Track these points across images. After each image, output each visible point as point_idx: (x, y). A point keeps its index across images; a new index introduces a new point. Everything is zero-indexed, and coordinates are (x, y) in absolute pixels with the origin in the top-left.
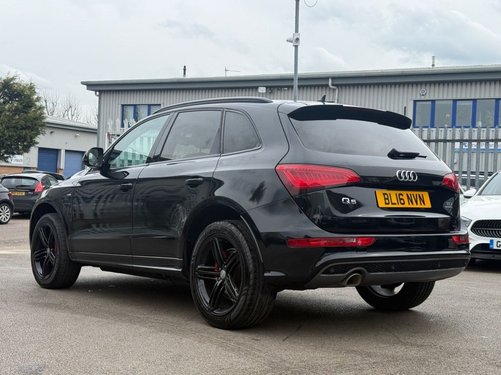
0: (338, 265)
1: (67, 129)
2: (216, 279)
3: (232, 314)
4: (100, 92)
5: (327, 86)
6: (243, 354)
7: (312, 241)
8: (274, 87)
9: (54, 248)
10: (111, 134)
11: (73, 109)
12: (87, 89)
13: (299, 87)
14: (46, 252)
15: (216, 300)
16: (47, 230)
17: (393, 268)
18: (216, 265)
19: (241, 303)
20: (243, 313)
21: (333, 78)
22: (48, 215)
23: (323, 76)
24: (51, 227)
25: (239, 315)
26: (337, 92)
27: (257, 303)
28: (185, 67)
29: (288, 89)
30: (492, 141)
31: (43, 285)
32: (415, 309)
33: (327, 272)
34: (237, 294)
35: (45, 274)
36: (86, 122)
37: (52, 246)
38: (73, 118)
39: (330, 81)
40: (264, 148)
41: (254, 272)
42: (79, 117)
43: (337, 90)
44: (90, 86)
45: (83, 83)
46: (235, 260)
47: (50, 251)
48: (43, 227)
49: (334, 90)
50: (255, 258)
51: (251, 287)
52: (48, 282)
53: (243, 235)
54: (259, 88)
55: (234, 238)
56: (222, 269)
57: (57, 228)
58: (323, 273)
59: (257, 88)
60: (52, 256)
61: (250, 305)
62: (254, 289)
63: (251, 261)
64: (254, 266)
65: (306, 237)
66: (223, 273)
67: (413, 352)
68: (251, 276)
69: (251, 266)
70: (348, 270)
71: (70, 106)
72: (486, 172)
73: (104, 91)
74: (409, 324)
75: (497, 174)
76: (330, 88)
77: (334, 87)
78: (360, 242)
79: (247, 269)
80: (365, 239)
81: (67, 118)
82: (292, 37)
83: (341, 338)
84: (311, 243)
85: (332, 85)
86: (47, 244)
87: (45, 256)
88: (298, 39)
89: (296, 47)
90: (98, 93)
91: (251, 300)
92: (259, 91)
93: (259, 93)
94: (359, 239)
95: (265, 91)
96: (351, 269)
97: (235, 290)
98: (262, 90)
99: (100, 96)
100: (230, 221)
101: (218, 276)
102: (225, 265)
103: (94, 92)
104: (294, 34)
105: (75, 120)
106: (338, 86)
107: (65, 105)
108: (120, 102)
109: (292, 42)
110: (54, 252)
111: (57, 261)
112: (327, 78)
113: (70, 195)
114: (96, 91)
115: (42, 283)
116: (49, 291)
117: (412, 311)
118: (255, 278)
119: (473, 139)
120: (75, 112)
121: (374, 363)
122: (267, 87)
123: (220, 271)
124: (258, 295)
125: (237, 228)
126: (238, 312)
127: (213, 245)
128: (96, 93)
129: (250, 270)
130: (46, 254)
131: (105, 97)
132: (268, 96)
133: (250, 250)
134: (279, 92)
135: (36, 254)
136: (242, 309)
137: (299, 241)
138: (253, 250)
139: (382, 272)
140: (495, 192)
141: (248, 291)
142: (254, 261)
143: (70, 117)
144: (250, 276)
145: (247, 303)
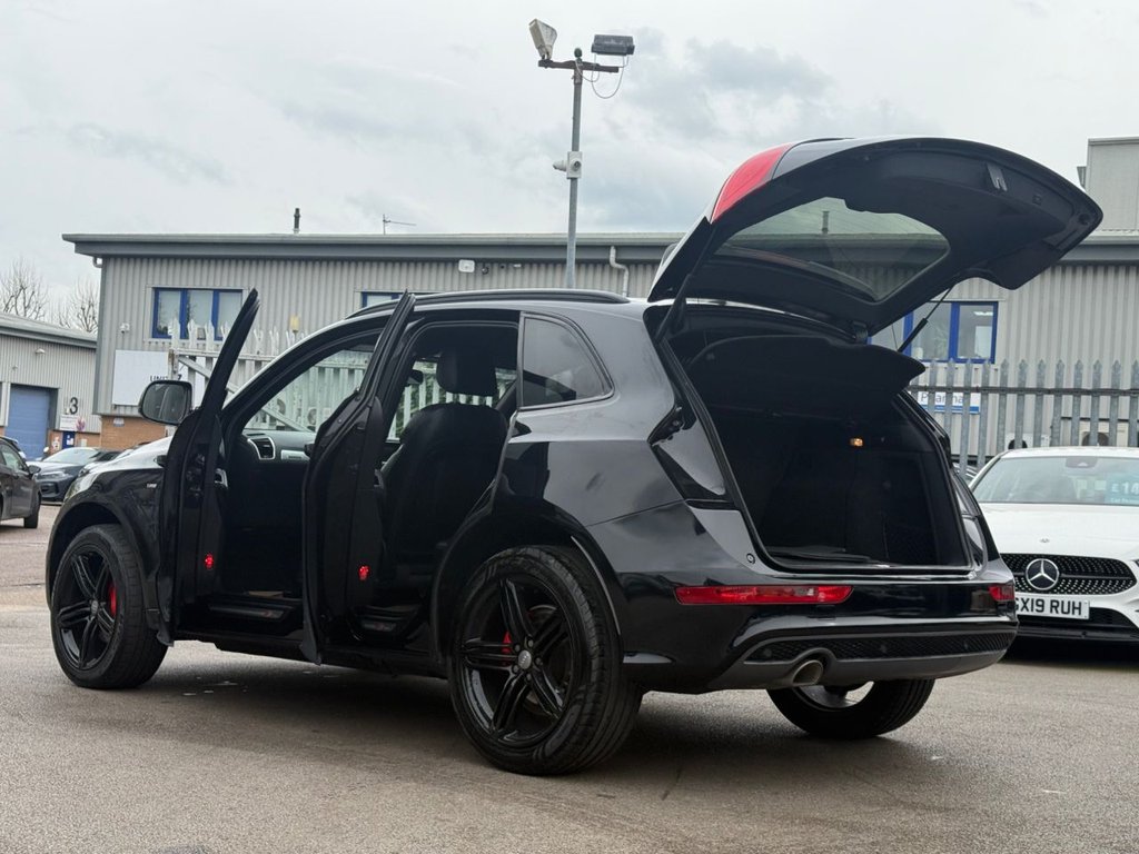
0: (778, 643)
1: (17, 337)
2: (509, 669)
3: (549, 743)
4: (106, 258)
5: (606, 262)
6: (599, 825)
7: (726, 592)
8: (492, 261)
9: (108, 600)
10: (178, 353)
11: (28, 292)
12: (76, 251)
13: (579, 263)
14: (88, 609)
15: (510, 715)
16: (94, 562)
17: (883, 649)
18: (507, 640)
19: (569, 720)
20: (574, 739)
21: (620, 247)
22: (98, 530)
23: (598, 242)
24: (104, 555)
25: (564, 744)
26: (626, 277)
27: (604, 720)
28: (297, 210)
29: (523, 267)
30: (977, 390)
31: (82, 680)
32: (889, 735)
33: (757, 656)
34: (560, 702)
35: (86, 656)
36: (57, 323)
37: (105, 597)
38: (28, 314)
39: (613, 252)
40: (619, 397)
41: (600, 656)
42: (41, 312)
43: (627, 273)
44: (84, 244)
45: (67, 238)
46: (557, 630)
47: (100, 607)
48: (83, 555)
49: (620, 272)
50: (603, 626)
51: (594, 688)
52: (96, 674)
53: (575, 577)
54: (461, 262)
55: (555, 584)
56: (522, 649)
57: (119, 557)
58: (750, 659)
59: (455, 262)
60: (104, 616)
61: (589, 724)
62: (599, 691)
63: (593, 632)
64: (600, 644)
65: (711, 583)
66: (526, 657)
67: (938, 823)
68: (595, 663)
69: (594, 643)
70: (798, 653)
71: (22, 288)
72: (963, 455)
73: (115, 257)
74: (896, 767)
75: (999, 459)
76: (611, 268)
77: (620, 266)
78: (822, 596)
79: (584, 647)
80: (831, 588)
81: (13, 312)
82: (566, 159)
83: (777, 793)
84: (724, 595)
85: (617, 261)
86: (93, 591)
87: (87, 618)
88: (577, 165)
89: (574, 180)
90: (100, 261)
91: (592, 714)
92: (460, 269)
93: (460, 272)
94: (820, 589)
95: (472, 269)
96: (804, 650)
97: (556, 692)
98: (467, 266)
99: (104, 267)
100: (543, 547)
101: (514, 663)
102: (529, 639)
103: (91, 258)
104: (569, 154)
105: (33, 317)
106: (628, 263)
107: (9, 282)
108: (150, 282)
109: (565, 170)
110: (108, 607)
111: (118, 630)
112: (606, 247)
113: (154, 486)
114: (96, 257)
115: (80, 675)
116: (100, 694)
117: (885, 740)
118: (602, 668)
119: (955, 385)
120: (33, 299)
121: (873, 843)
122: (477, 261)
123: (518, 654)
124: (606, 704)
125: (561, 562)
126: (562, 739)
127: (504, 599)
128: (95, 261)
129: (592, 651)
130: (89, 613)
131: (117, 270)
132: (479, 280)
133: (592, 609)
134: (503, 272)
135: (64, 613)
136: (572, 733)
137: (695, 591)
138: (598, 608)
139: (861, 657)
140: (991, 496)
141: (585, 696)
142: (600, 633)
143: (21, 311)
144: (591, 663)
145: (584, 719)
